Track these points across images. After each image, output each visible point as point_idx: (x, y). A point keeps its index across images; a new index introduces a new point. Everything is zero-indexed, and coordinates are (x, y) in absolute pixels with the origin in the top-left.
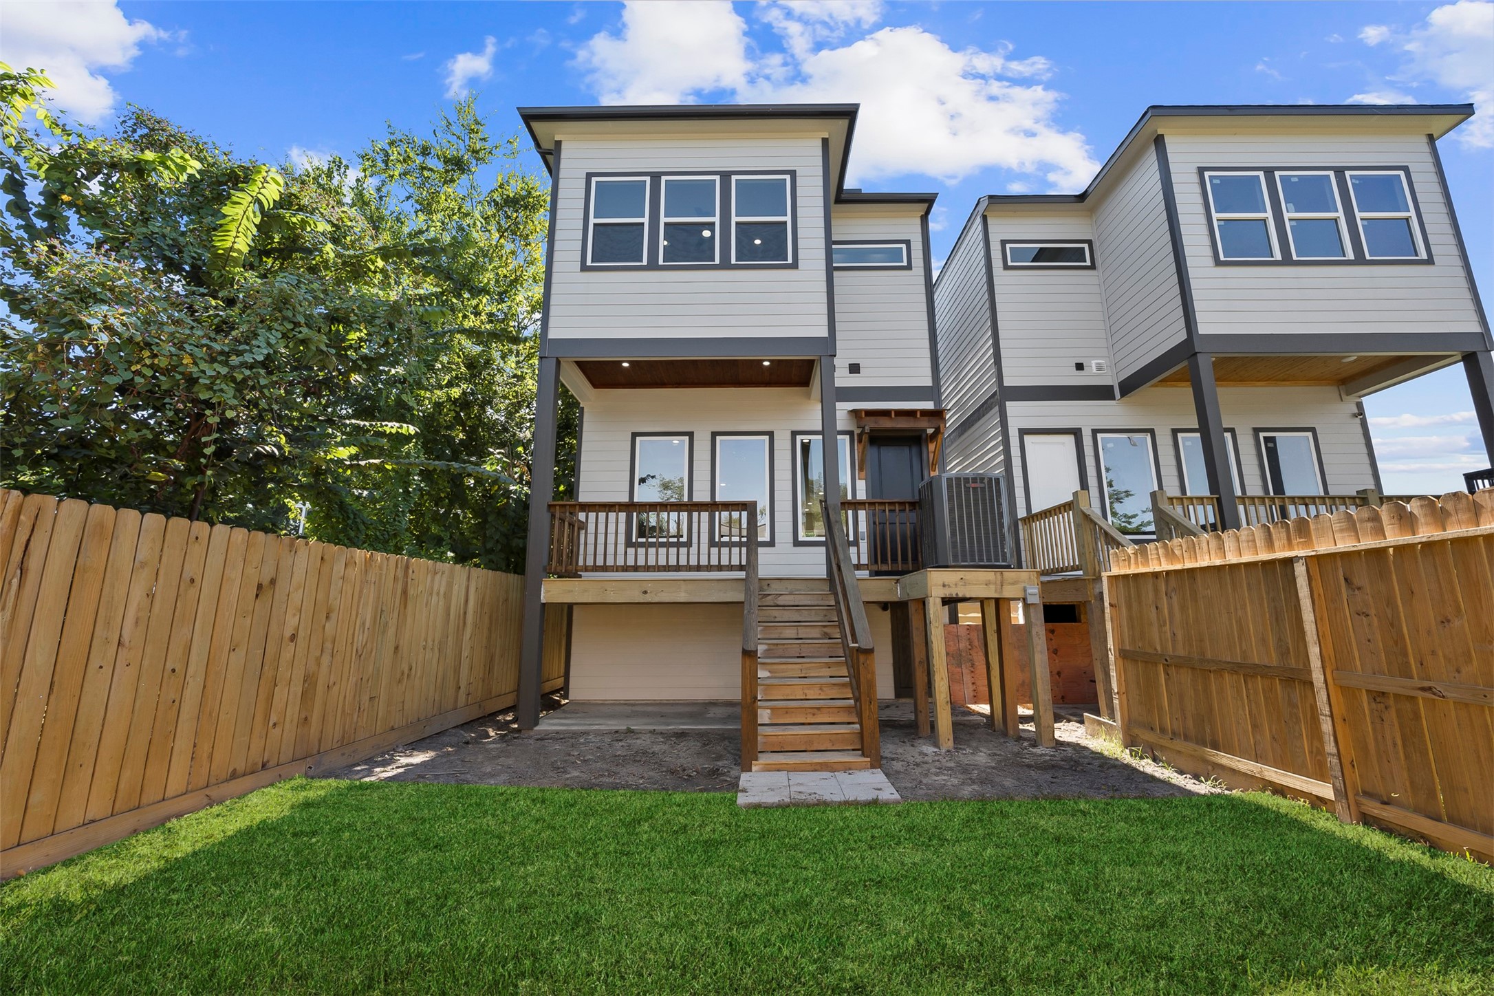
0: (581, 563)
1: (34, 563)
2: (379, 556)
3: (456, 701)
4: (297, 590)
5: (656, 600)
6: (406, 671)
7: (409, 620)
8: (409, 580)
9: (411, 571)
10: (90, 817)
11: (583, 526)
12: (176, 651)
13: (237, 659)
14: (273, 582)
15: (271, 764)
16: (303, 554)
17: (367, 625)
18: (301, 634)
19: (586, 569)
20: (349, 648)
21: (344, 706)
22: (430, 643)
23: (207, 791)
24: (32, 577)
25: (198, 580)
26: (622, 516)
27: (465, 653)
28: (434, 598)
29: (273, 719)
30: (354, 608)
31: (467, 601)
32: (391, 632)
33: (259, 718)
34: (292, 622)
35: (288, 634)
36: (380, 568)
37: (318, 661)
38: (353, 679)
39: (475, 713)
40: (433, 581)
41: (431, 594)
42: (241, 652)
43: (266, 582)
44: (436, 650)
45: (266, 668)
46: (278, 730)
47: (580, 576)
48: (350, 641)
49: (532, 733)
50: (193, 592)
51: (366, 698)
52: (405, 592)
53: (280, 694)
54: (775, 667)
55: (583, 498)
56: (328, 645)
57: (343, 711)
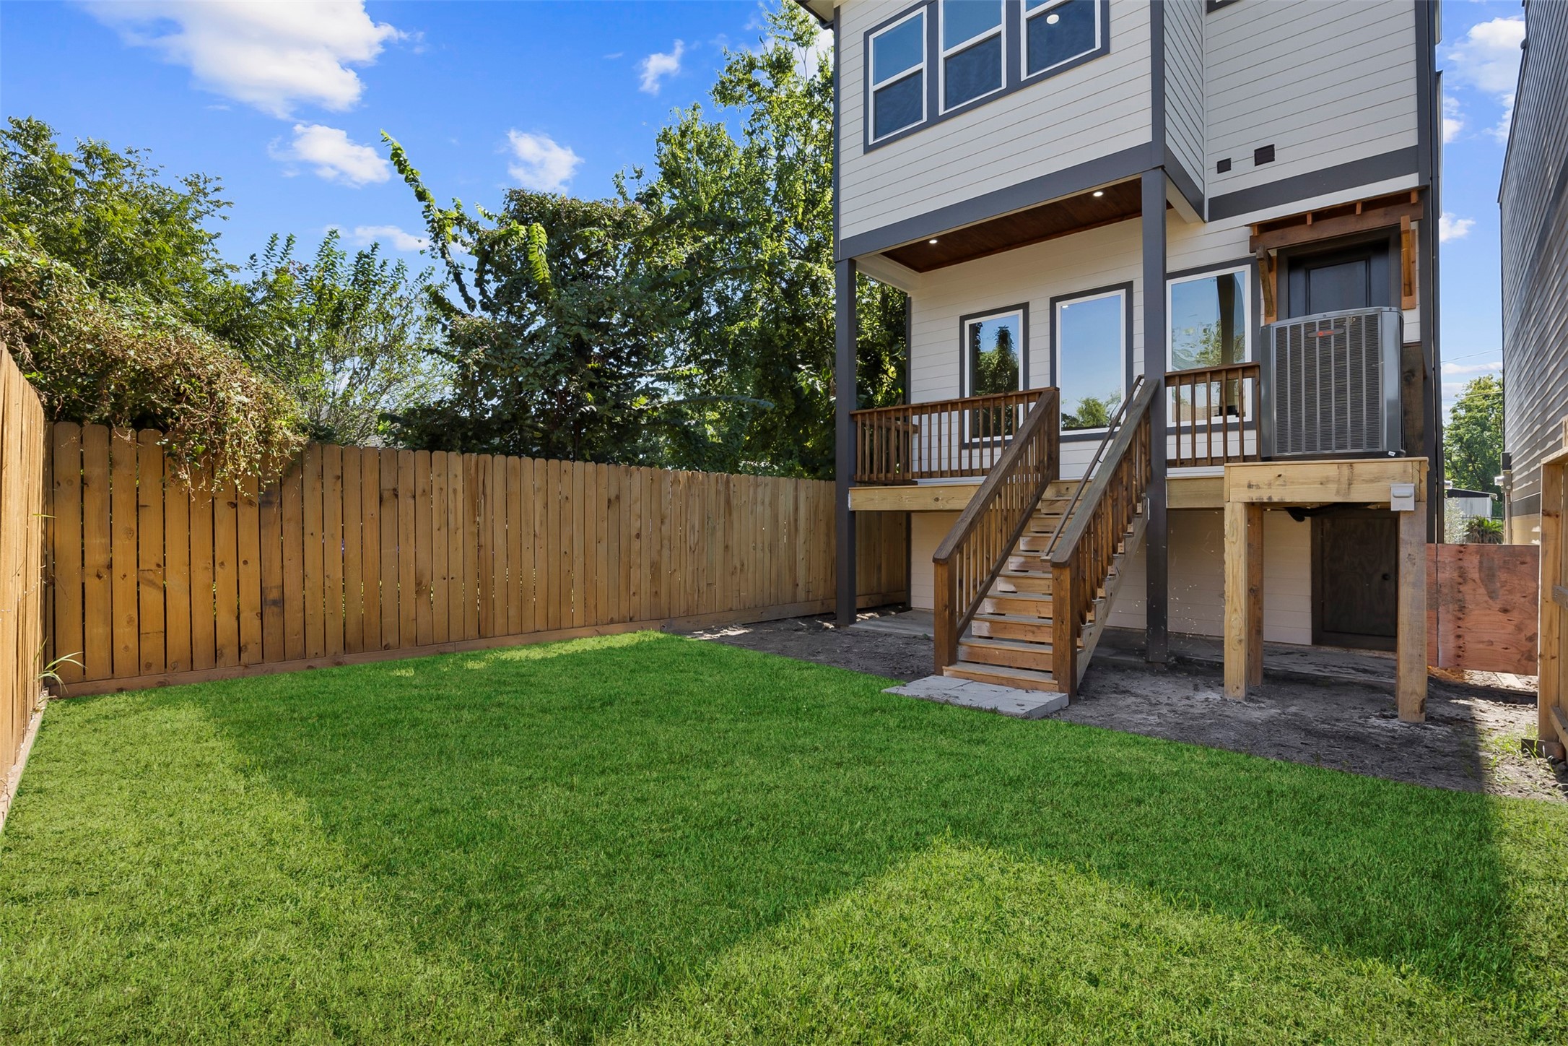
0: (916, 469)
1: (488, 491)
2: (700, 475)
3: (795, 595)
4: (635, 502)
5: (948, 507)
6: (738, 566)
7: (736, 525)
8: (731, 493)
9: (732, 485)
10: (537, 628)
11: (917, 429)
12: (565, 542)
13: (602, 548)
14: (618, 497)
15: (635, 619)
16: (637, 476)
17: (697, 529)
18: (644, 533)
19: (922, 475)
20: (683, 545)
21: (685, 587)
22: (759, 545)
23: (597, 628)
24: (489, 498)
25: (570, 497)
26: (955, 414)
27: (800, 556)
28: (759, 508)
29: (633, 590)
30: (683, 516)
31: (796, 509)
32: (720, 534)
33: (623, 587)
34: (636, 524)
35: (634, 533)
36: (702, 483)
37: (660, 552)
38: (690, 569)
39: (818, 609)
40: (755, 493)
41: (756, 503)
42: (604, 544)
43: (613, 498)
44: (767, 550)
45: (622, 555)
46: (637, 597)
47: (916, 483)
48: (683, 539)
49: (847, 629)
50: (568, 505)
51: (703, 584)
52: (728, 502)
53: (635, 574)
54: (1019, 581)
55: (916, 399)
56: (666, 542)
57: (685, 591)
